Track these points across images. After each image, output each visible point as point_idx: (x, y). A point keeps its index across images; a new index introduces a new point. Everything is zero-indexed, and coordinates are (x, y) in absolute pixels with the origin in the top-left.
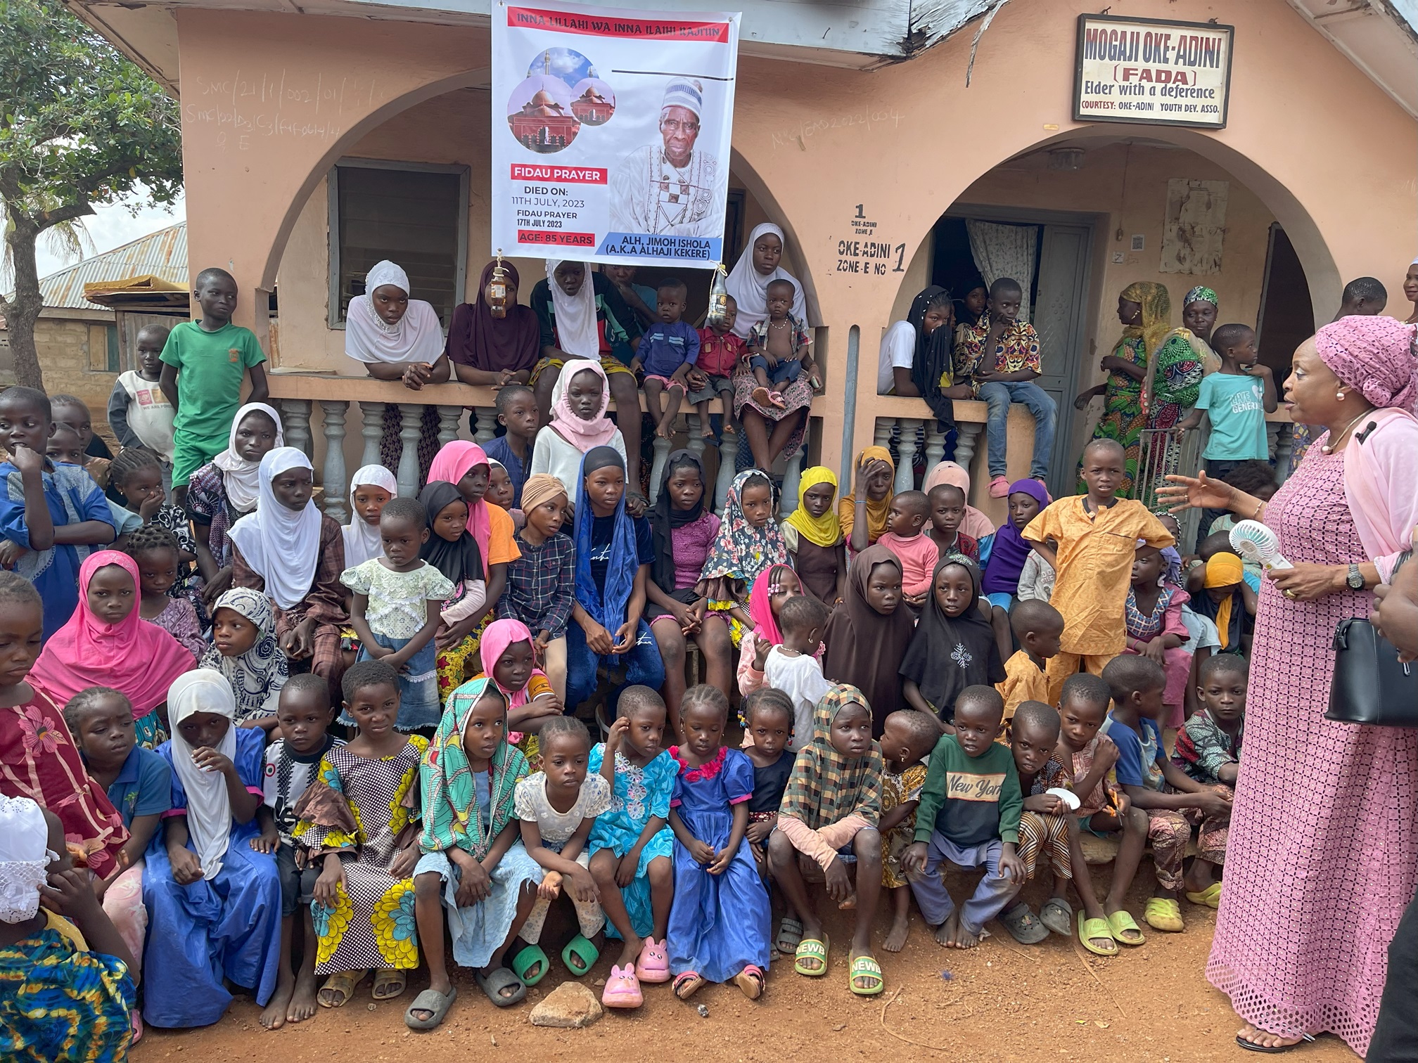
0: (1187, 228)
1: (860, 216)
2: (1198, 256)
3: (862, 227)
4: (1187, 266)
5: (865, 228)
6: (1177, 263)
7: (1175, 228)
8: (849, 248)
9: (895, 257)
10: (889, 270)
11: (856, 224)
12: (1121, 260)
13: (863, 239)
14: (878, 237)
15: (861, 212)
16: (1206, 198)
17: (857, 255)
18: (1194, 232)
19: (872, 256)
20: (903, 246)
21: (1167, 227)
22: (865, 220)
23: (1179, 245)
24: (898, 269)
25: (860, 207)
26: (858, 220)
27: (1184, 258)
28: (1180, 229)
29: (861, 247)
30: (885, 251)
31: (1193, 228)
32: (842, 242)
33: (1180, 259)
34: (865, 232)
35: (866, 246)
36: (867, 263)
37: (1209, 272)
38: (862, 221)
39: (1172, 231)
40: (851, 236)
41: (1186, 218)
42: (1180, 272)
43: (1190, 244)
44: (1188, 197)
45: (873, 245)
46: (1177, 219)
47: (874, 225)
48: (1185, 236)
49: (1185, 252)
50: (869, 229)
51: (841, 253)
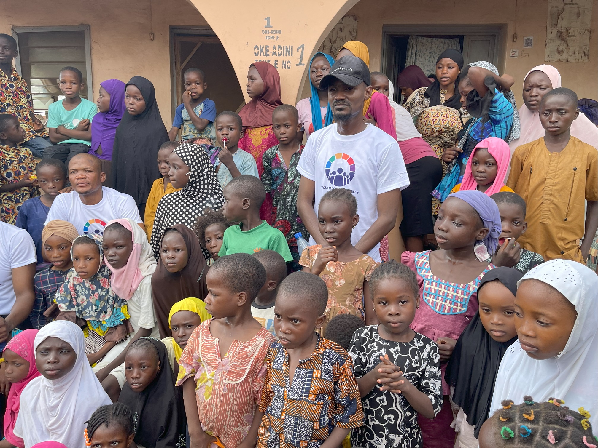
0: (563, 30)
1: (269, 26)
2: (572, 49)
3: (270, 35)
4: (564, 56)
5: (273, 35)
6: (558, 55)
7: (555, 31)
8: (262, 50)
9: (297, 55)
10: (293, 65)
11: (266, 32)
12: (516, 54)
13: (271, 43)
14: (284, 41)
15: (269, 22)
16: (576, 10)
17: (268, 55)
18: (568, 34)
19: (280, 55)
20: (303, 46)
21: (549, 31)
22: (273, 29)
23: (558, 42)
24: (300, 64)
25: (268, 19)
26: (267, 29)
27: (562, 51)
28: (559, 32)
29: (271, 49)
30: (289, 51)
31: (567, 31)
32: (256, 47)
33: (559, 52)
34: (273, 38)
35: (274, 48)
36: (276, 61)
37: (580, 61)
38: (270, 29)
39: (552, 34)
40: (263, 42)
41: (562, 24)
42: (559, 61)
43: (566, 42)
44: (563, 10)
45: (280, 47)
46: (556, 25)
47: (279, 32)
48: (562, 36)
49: (563, 47)
50: (276, 35)
51: (256, 55)
